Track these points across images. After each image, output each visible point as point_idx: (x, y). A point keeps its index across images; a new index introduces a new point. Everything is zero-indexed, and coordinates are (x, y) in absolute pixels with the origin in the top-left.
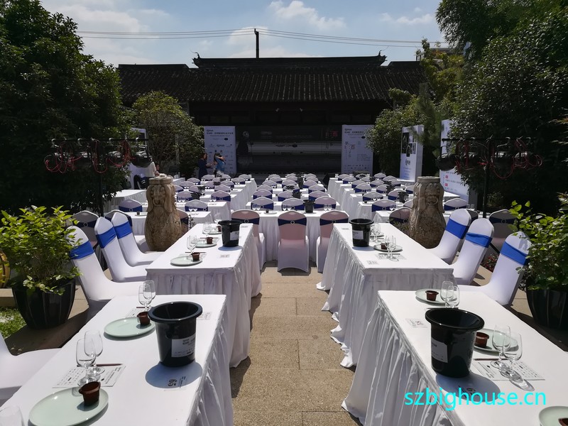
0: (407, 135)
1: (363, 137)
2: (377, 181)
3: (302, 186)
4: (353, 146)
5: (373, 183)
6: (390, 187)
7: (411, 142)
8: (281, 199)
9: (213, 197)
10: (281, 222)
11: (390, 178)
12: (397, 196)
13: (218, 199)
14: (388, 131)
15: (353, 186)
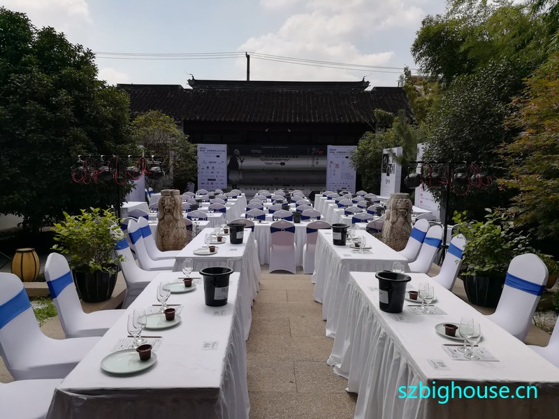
0: (387, 156)
1: (347, 157)
2: (358, 198)
3: (290, 201)
4: (337, 166)
5: (355, 199)
6: (370, 203)
7: (390, 163)
8: (271, 212)
9: (210, 209)
10: (273, 230)
11: (371, 196)
12: (375, 210)
13: (215, 211)
14: (370, 151)
15: (337, 202)
